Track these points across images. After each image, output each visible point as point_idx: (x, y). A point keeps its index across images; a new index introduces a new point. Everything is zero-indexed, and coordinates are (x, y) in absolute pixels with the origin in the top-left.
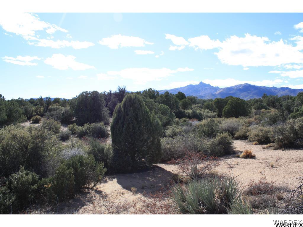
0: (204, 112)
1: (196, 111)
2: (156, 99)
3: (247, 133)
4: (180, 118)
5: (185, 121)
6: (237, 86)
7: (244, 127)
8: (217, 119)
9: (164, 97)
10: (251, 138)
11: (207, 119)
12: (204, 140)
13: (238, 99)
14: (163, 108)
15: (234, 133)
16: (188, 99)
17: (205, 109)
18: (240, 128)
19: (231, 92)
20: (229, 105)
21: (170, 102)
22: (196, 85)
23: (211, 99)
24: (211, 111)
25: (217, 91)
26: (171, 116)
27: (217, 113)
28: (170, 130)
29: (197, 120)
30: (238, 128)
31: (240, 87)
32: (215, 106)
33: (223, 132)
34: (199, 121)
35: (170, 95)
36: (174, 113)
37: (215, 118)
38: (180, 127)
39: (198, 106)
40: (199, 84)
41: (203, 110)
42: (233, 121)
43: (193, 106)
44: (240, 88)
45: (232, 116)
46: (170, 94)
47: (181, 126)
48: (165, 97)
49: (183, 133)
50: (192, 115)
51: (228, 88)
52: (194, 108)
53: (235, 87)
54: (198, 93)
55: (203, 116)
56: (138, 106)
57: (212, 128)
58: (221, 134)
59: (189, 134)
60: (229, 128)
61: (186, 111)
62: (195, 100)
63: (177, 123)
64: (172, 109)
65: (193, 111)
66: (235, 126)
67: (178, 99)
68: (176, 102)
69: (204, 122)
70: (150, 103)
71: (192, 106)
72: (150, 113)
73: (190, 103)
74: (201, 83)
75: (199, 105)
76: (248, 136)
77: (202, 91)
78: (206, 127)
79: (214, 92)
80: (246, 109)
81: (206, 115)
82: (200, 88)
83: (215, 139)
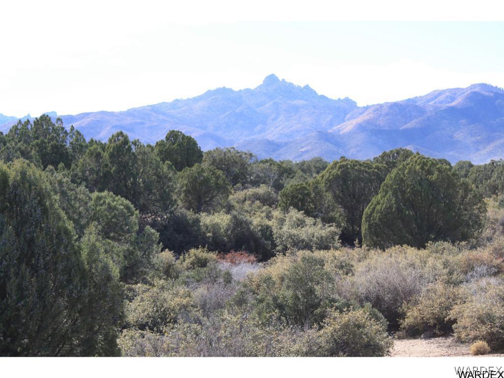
0: (282, 222)
1: (248, 218)
2: (73, 166)
3: (448, 308)
4: (179, 249)
5: (203, 263)
6: (437, 94)
7: (439, 287)
8: (337, 253)
9: (106, 155)
10: (465, 328)
11: (292, 253)
12: (278, 335)
13: (427, 166)
14: (111, 208)
15: (400, 310)
16: (214, 162)
17: (286, 210)
18: (424, 289)
19: (409, 125)
20: (390, 193)
21: (135, 179)
22: (248, 91)
23: (319, 161)
24: (315, 217)
25: (344, 121)
26: (141, 241)
27: (338, 226)
28: (142, 300)
29: (252, 258)
30: (419, 292)
31: (453, 99)
32: (329, 196)
33: (348, 306)
34: (259, 261)
35: (133, 147)
36: (153, 231)
37: (327, 248)
38: (182, 290)
39: (257, 197)
40: (260, 87)
41: (277, 213)
42: (398, 263)
43: (236, 196)
44: (453, 104)
45: (401, 241)
46: (135, 143)
47: (186, 283)
48: (112, 156)
49: (197, 313)
50: (229, 237)
51: (395, 106)
52: (237, 206)
53: (429, 101)
54: (258, 128)
55: (278, 241)
56: (35, 211)
57: (311, 291)
58: (341, 312)
59: (222, 314)
60: (381, 293)
61: (206, 219)
62: (243, 166)
63: (169, 272)
64: (143, 209)
65: (235, 217)
66: (405, 281)
67: (170, 167)
68: (161, 178)
69: (280, 266)
70: (58, 188)
71: (231, 197)
72: (75, 237)
73: (220, 182)
74: (271, 79)
75: (262, 190)
76: (455, 321)
77: (274, 119)
78: (288, 287)
79: (331, 124)
80: (459, 209)
81: (290, 236)
82: (267, 105)
83: (322, 332)
